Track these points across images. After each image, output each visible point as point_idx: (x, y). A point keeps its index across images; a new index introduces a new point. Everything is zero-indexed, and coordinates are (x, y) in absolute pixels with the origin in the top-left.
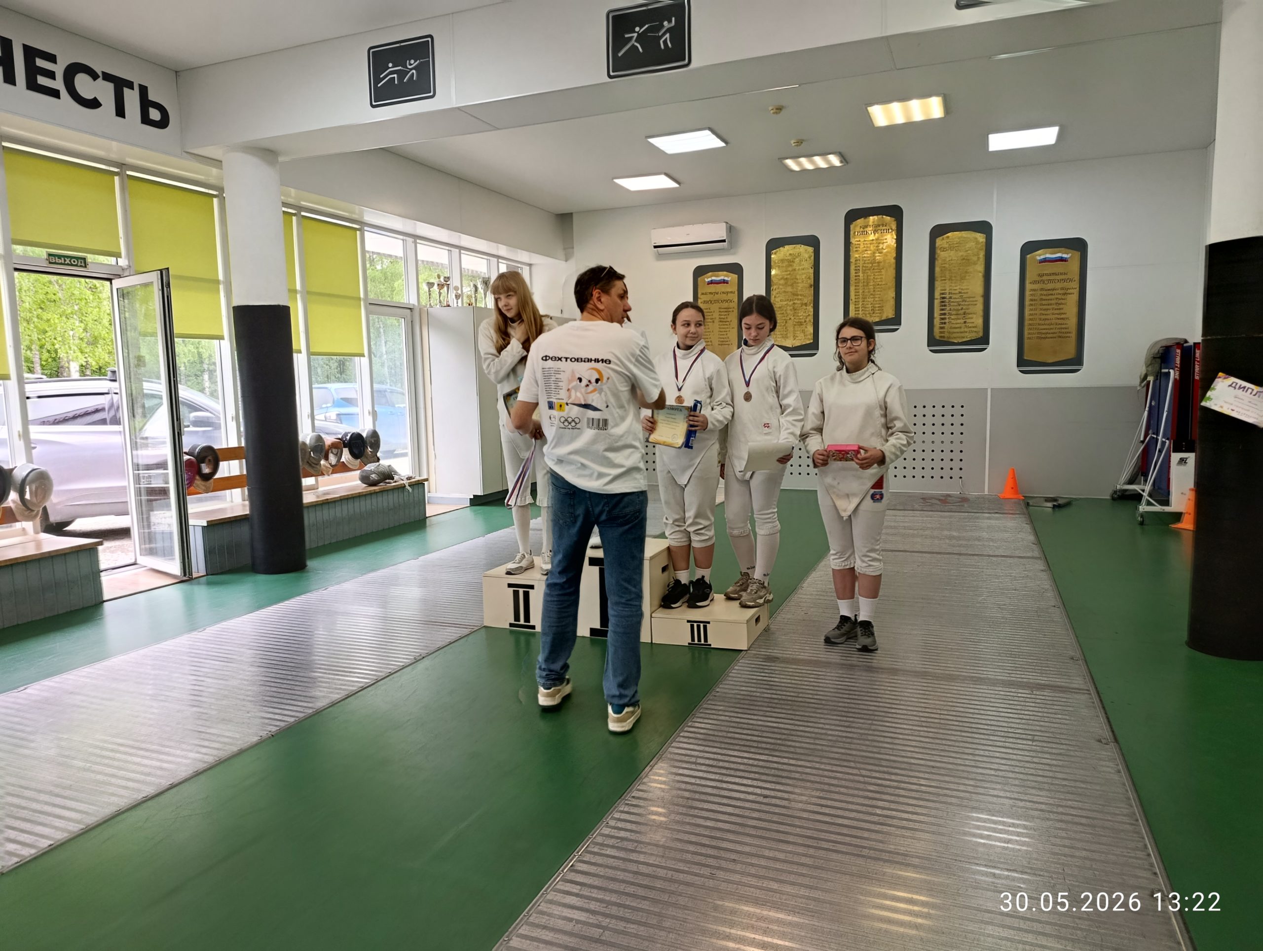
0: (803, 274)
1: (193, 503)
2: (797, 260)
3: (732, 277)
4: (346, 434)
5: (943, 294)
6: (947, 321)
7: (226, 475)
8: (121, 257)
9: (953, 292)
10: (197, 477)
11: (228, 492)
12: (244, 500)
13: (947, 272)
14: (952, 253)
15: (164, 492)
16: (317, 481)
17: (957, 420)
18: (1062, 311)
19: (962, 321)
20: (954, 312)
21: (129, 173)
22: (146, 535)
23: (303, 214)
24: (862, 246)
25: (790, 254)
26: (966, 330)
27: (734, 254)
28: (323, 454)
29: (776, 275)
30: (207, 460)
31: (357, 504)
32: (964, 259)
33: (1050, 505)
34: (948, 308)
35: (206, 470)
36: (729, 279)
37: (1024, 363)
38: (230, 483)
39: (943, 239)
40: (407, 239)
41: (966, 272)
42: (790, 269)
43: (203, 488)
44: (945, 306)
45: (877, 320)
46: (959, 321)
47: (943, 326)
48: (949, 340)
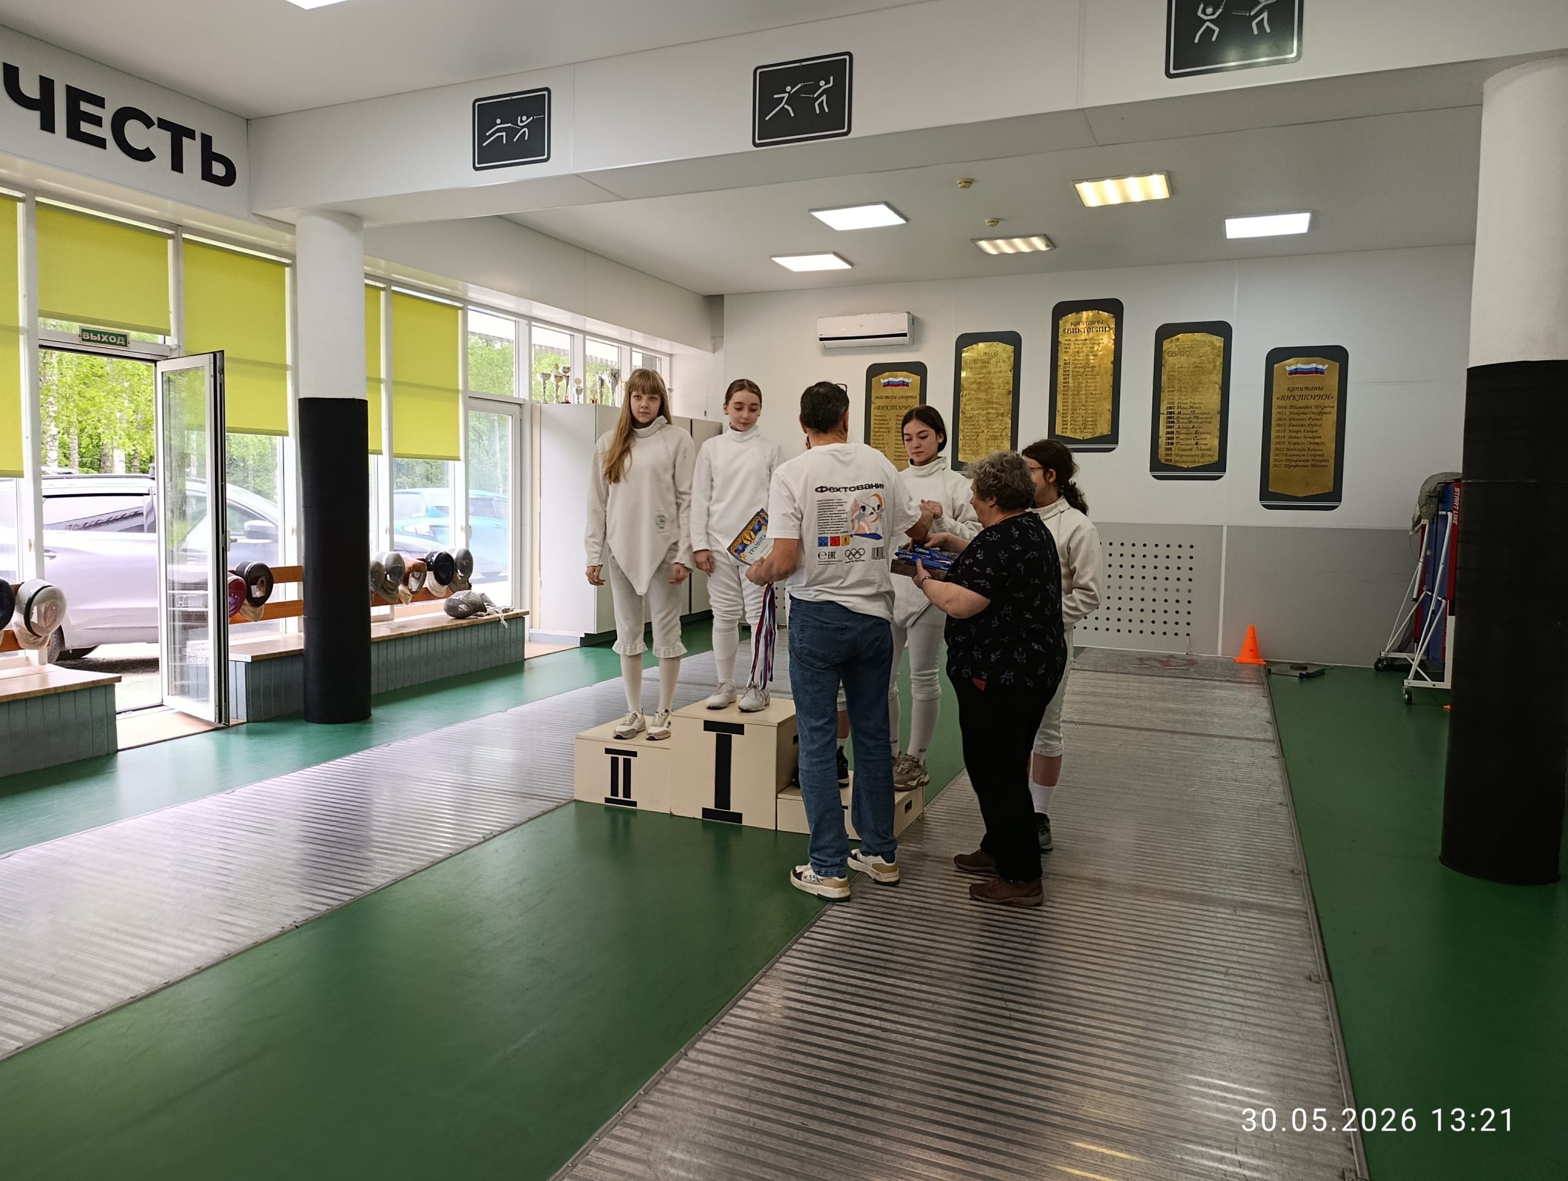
0: (1000, 377)
1: (237, 632)
2: (993, 361)
3: (913, 379)
4: (431, 555)
5: (1170, 408)
6: (1174, 441)
7: (281, 599)
8: (169, 335)
9: (1182, 406)
10: (246, 602)
11: (281, 620)
12: (300, 632)
13: (1176, 382)
14: (1183, 359)
15: (202, 617)
16: (392, 610)
17: (1185, 563)
18: (1316, 434)
19: (1194, 442)
20: (1184, 431)
21: (185, 236)
22: (178, 670)
23: (394, 288)
24: (1072, 346)
25: (985, 353)
26: (1198, 453)
27: (916, 351)
28: (402, 578)
29: (967, 378)
30: (259, 582)
31: (439, 641)
32: (1196, 367)
33: (1297, 673)
34: (1176, 426)
35: (257, 593)
36: (910, 381)
37: (1270, 496)
38: (285, 610)
39: (1172, 341)
40: (521, 320)
41: (1200, 383)
42: (984, 371)
43: (252, 615)
44: (1173, 422)
45: (1089, 436)
46: (1189, 442)
47: (1170, 446)
48: (1177, 464)
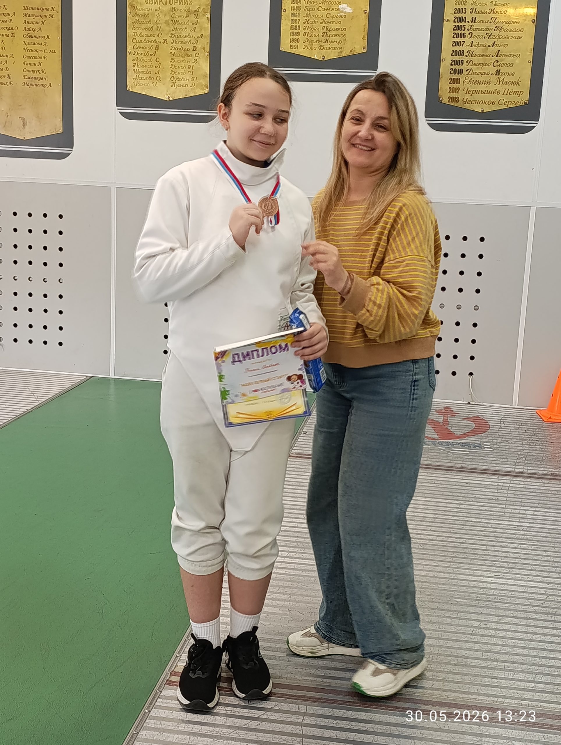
5: (460, 11)
9: (479, 10)
19: (493, 70)
20: (479, 51)
26: (499, 87)
34: (468, 42)
44: (462, 36)
45: (333, 55)
46: (486, 70)
47: (456, 76)
48: (467, 106)
